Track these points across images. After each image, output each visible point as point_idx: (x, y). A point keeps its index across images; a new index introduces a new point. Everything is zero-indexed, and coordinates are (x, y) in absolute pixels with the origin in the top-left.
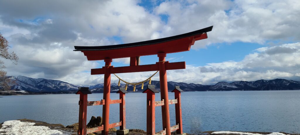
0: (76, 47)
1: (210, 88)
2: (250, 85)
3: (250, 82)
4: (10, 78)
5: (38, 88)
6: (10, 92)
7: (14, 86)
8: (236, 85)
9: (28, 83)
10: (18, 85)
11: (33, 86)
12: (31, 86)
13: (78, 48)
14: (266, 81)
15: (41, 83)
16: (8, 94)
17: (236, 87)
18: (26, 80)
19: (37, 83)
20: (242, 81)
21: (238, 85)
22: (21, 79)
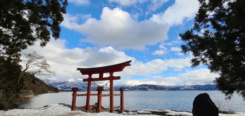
0: (78, 68)
1: (179, 89)
2: (202, 87)
3: (202, 86)
4: (68, 82)
5: (83, 88)
6: (68, 90)
7: (70, 87)
8: (194, 87)
9: (78, 85)
10: (72, 86)
11: (80, 87)
12: (79, 86)
13: (78, 69)
14: (211, 85)
15: (85, 85)
16: (67, 91)
17: (194, 89)
18: (77, 83)
19: (83, 85)
20: (197, 85)
21: (195, 87)
22: (74, 83)
